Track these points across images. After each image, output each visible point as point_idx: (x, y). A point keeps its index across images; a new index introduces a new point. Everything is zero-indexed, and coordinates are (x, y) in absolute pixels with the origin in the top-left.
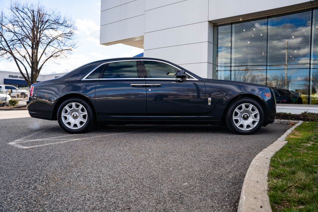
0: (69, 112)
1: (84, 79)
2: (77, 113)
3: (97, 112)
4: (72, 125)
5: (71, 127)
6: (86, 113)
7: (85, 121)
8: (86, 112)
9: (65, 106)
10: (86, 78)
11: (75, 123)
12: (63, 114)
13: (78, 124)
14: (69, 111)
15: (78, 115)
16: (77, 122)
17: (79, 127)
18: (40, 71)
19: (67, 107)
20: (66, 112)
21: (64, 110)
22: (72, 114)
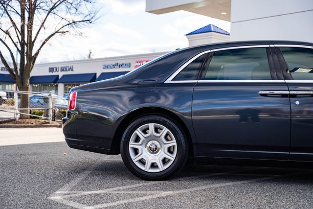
0: (143, 141)
1: (169, 80)
2: (157, 143)
3: (194, 141)
4: (148, 165)
5: (147, 168)
6: (173, 143)
7: (172, 158)
8: (174, 140)
9: (135, 128)
10: (173, 79)
11: (154, 161)
12: (132, 144)
13: (160, 164)
14: (142, 138)
15: (159, 146)
16: (157, 158)
17: (162, 168)
18: (35, 58)
19: (138, 132)
20: (137, 139)
21: (133, 137)
22: (148, 145)
